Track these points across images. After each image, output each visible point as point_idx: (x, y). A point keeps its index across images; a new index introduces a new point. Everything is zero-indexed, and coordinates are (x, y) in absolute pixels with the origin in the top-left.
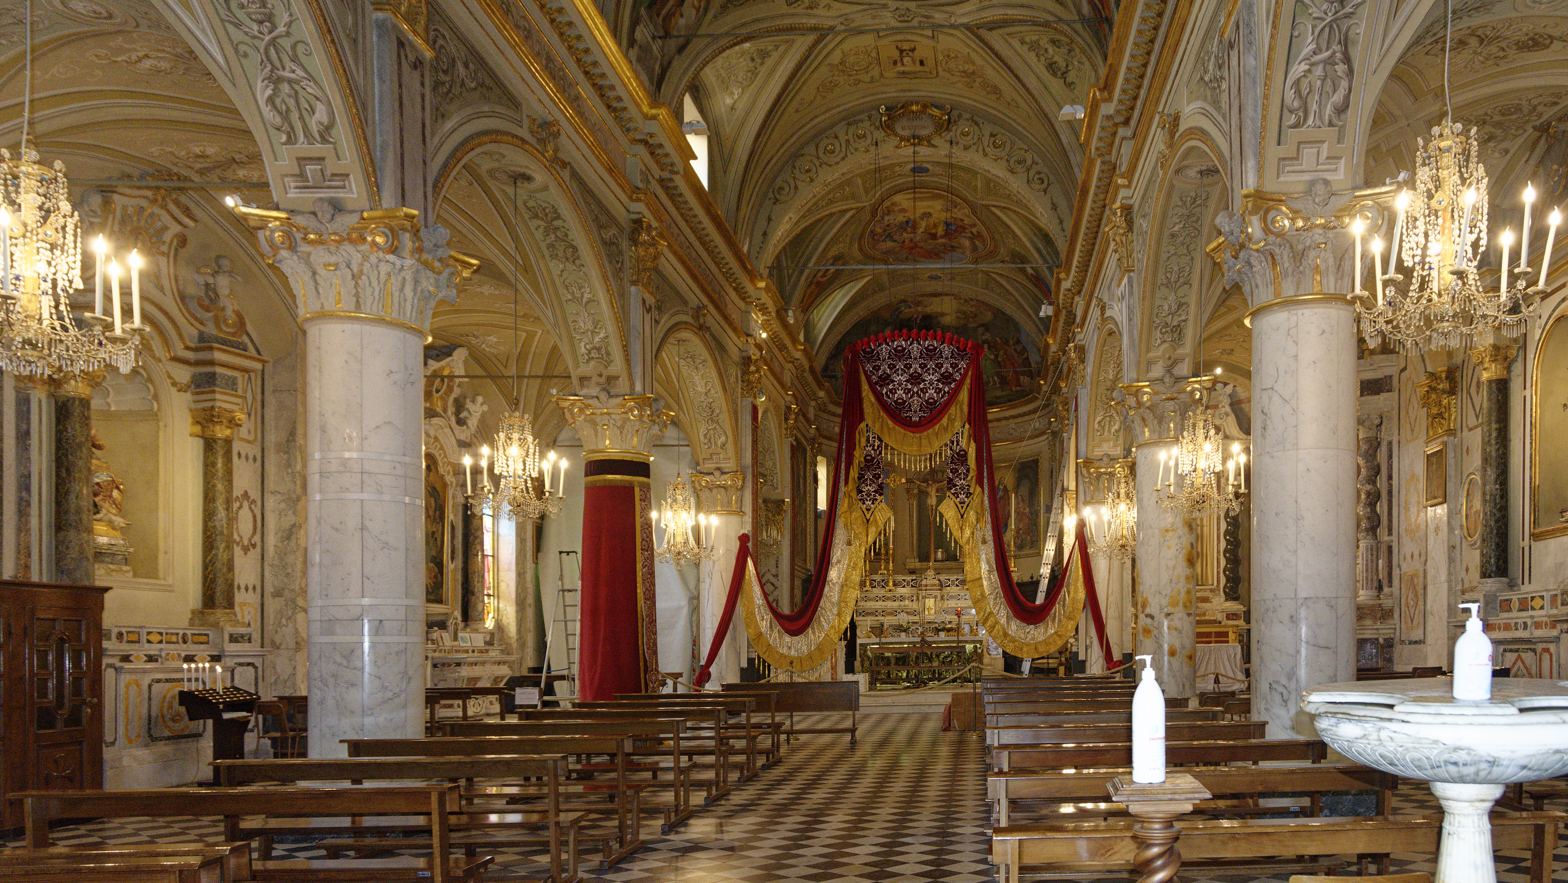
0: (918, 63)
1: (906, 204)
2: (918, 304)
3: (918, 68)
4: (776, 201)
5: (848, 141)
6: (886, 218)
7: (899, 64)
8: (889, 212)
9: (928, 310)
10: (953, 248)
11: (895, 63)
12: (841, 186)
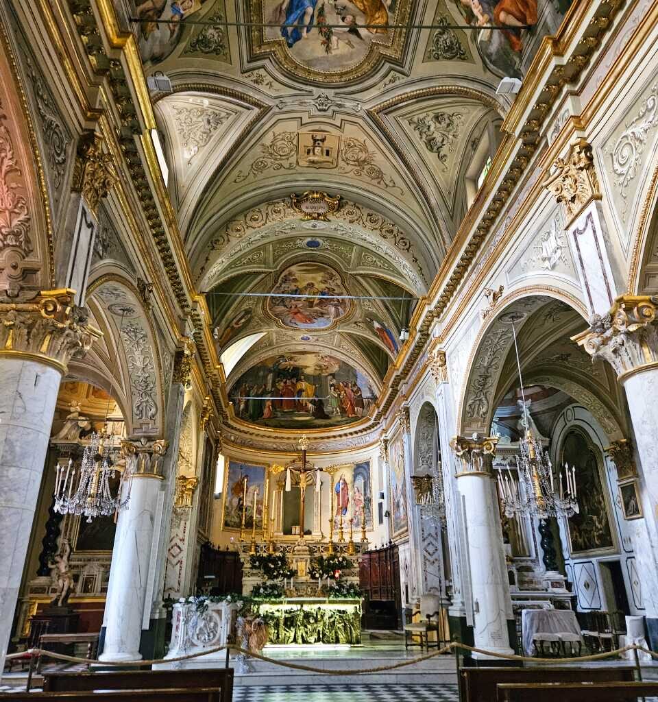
0: (325, 153)
1: (298, 275)
2: (291, 359)
3: (325, 158)
4: (213, 248)
5: (267, 214)
6: (283, 285)
7: (311, 153)
8: (285, 280)
9: (297, 364)
10: (322, 314)
11: (308, 153)
12: (258, 249)
